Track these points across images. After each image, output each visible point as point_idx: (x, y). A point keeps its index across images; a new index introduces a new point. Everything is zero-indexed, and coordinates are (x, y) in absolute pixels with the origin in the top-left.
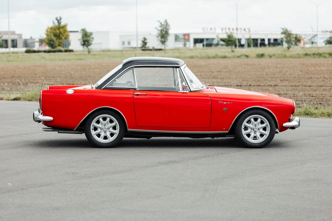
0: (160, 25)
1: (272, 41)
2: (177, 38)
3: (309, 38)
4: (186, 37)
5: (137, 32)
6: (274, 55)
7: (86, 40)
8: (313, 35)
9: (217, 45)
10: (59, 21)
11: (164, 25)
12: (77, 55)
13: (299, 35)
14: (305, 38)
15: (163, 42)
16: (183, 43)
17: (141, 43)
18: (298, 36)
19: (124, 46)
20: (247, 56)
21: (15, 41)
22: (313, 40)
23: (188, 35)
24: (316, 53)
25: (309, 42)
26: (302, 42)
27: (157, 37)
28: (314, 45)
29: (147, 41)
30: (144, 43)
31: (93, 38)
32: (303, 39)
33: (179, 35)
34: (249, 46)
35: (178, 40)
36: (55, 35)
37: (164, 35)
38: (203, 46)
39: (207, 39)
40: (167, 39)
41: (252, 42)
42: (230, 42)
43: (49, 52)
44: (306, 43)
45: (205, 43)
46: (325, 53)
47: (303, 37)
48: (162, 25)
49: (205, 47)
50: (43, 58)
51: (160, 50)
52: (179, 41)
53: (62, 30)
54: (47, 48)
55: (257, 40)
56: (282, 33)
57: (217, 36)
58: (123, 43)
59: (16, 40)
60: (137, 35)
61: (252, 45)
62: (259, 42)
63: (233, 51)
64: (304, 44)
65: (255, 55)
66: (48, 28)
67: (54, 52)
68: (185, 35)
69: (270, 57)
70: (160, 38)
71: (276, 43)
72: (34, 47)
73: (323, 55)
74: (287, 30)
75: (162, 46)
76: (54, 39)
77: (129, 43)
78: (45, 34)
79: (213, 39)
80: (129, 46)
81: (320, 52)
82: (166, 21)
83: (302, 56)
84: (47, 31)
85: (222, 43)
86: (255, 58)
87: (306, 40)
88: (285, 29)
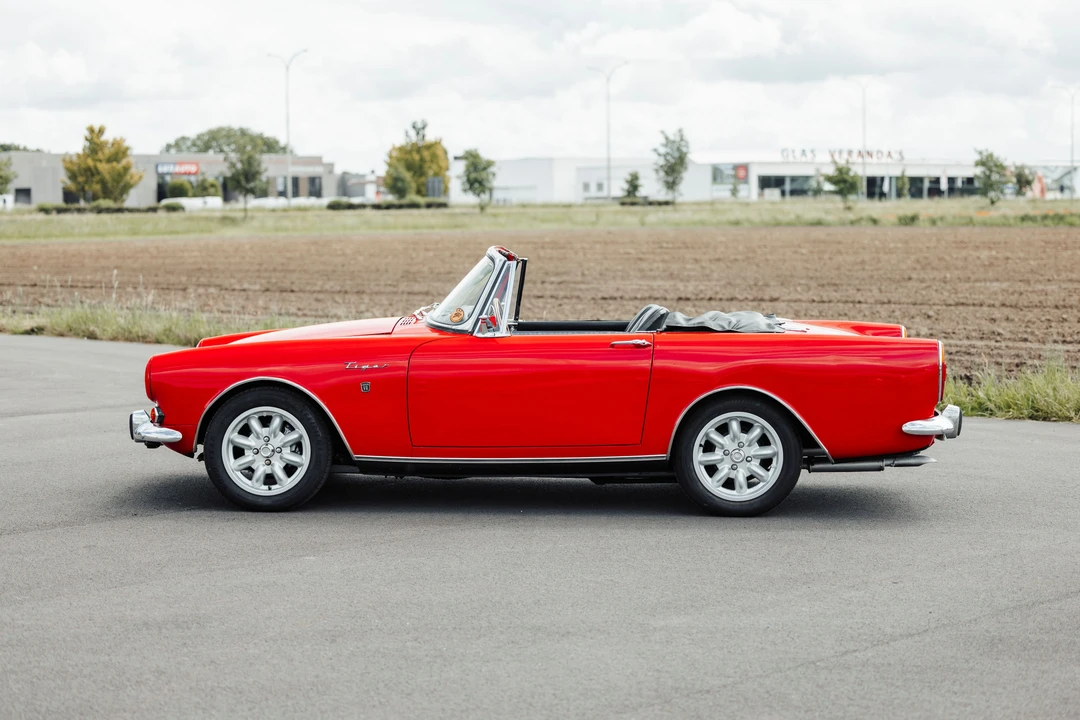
0: (664, 141)
1: (959, 184)
2: (717, 174)
3: (1056, 175)
4: (740, 171)
5: (609, 159)
6: (942, 219)
7: (478, 176)
8: (1065, 171)
9: (818, 192)
10: (420, 129)
11: (674, 142)
12: (453, 215)
13: (1030, 168)
14: (1046, 177)
15: (671, 186)
16: (731, 187)
17: (626, 186)
18: (1027, 172)
19: (587, 195)
20: (875, 221)
21: (317, 181)
22: (1066, 182)
23: (745, 167)
24: (1051, 213)
25: (1055, 186)
26: (1036, 186)
27: (657, 171)
28: (1067, 195)
29: (641, 182)
30: (633, 185)
31: (494, 175)
32: (1040, 180)
33: (722, 168)
34: (899, 194)
35: (719, 180)
36: (409, 167)
37: (674, 168)
38: (783, 193)
39: (794, 179)
40: (682, 178)
41: (907, 186)
42: (844, 184)
43: (389, 207)
44: (1049, 190)
45: (788, 187)
46: (1072, 215)
47: (1040, 173)
48: (668, 142)
49: (788, 197)
50: (367, 223)
51: (667, 203)
52: (722, 183)
53: (426, 154)
54: (391, 198)
55: (921, 180)
56: (978, 164)
57: (818, 170)
58: (586, 187)
59: (320, 178)
60: (609, 168)
61: (906, 191)
62: (926, 185)
63: (849, 208)
64: (1043, 191)
65: (894, 219)
66: (394, 148)
67: (400, 207)
68: (736, 167)
69: (933, 222)
70: (662, 174)
71: (969, 187)
72: (363, 194)
73: (1069, 219)
74: (991, 155)
75: (667, 194)
76: (407, 175)
77: (600, 187)
78: (386, 162)
79: (807, 178)
80: (600, 194)
81: (1061, 211)
82: (680, 131)
83: (1012, 221)
84: (391, 157)
85: (828, 187)
86: (894, 225)
87: (1048, 181)
88: (985, 154)
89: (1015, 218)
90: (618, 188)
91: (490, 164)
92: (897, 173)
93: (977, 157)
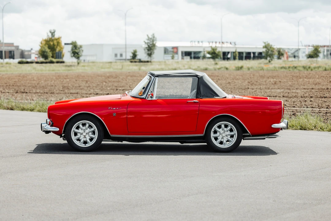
0: (147, 38)
1: (257, 55)
2: (166, 51)
3: (292, 52)
4: (175, 50)
5: (126, 45)
6: (252, 68)
7: (76, 52)
8: (296, 50)
9: (204, 57)
10: (53, 33)
11: (151, 38)
12: (66, 66)
13: (283, 49)
14: (289, 52)
15: (150, 55)
16: (171, 55)
17: (132, 55)
18: (281, 50)
19: (116, 58)
20: (227, 69)
21: (12, 52)
22: (296, 54)
23: (177, 48)
24: (292, 66)
25: (292, 56)
26: (285, 56)
27: (145, 49)
28: (296, 59)
29: (137, 54)
30: (134, 55)
31: (83, 51)
32: (286, 53)
33: (168, 48)
34: (235, 58)
35: (167, 53)
36: (49, 47)
37: (150, 49)
38: (191, 58)
39: (195, 53)
40: (154, 53)
41: (238, 55)
42: (214, 55)
43: (42, 63)
44: (290, 57)
45: (193, 55)
46: (299, 66)
47: (286, 51)
48: (149, 39)
49: (193, 60)
50: (35, 68)
51: (148, 62)
52: (168, 54)
53: (55, 42)
54: (42, 60)
55: (242, 53)
56: (264, 47)
57: (204, 49)
58: (116, 55)
59: (14, 51)
60: (126, 48)
61: (237, 58)
62: (244, 55)
63: (216, 64)
64: (287, 58)
65: (234, 68)
66: (43, 40)
67: (46, 63)
68: (173, 48)
69: (249, 69)
70: (146, 50)
71: (260, 56)
72: (30, 58)
73: (298, 68)
74: (269, 44)
75: (148, 58)
76: (48, 50)
77: (121, 55)
78: (40, 45)
79: (200, 52)
80: (121, 58)
81: (296, 65)
82: (153, 34)
83: (277, 69)
84: (41, 43)
85: (208, 56)
86: (234, 70)
87: (289, 54)
88: (266, 43)
89: (279, 68)
90: (129, 55)
91: (81, 47)
92: (234, 50)
93: (264, 45)
